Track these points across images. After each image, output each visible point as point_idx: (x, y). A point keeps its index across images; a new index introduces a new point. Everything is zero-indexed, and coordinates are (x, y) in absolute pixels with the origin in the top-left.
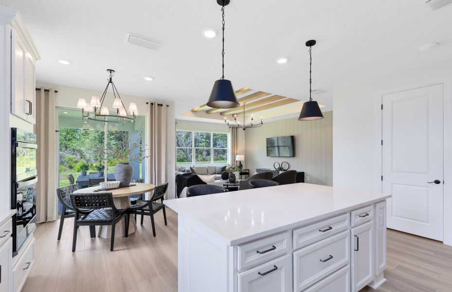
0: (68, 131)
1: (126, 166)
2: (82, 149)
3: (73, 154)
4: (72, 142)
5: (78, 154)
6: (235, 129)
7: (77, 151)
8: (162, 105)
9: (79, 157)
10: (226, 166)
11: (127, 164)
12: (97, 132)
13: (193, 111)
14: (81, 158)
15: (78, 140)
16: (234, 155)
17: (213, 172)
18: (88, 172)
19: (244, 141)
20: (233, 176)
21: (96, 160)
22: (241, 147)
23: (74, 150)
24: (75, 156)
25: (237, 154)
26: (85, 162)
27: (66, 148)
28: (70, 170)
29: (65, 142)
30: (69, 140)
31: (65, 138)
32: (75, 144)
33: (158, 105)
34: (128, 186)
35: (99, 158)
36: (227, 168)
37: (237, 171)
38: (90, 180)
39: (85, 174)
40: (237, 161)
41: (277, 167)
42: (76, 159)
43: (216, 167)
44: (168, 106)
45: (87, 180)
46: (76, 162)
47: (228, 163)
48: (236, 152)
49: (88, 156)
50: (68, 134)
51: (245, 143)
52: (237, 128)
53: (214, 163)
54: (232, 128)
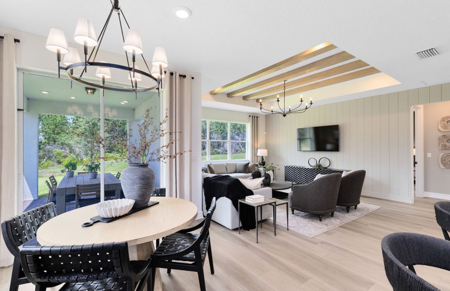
0: (57, 125)
1: (144, 169)
2: (71, 142)
3: (62, 149)
4: (60, 136)
5: (67, 149)
6: (255, 118)
7: (66, 145)
8: (184, 76)
9: (68, 151)
10: (249, 163)
11: (145, 166)
12: (88, 123)
13: (213, 93)
14: (71, 152)
15: (67, 133)
16: (255, 150)
17: (234, 170)
18: (76, 173)
19: (265, 133)
20: (268, 177)
21: (87, 155)
22: (261, 140)
23: (63, 144)
24: (63, 150)
25: (258, 148)
26: (74, 157)
27: (55, 141)
28: (59, 165)
29: (54, 135)
30: (58, 134)
31: (53, 131)
32: (63, 138)
33: (180, 75)
34: (147, 207)
35: (90, 153)
36: (250, 165)
38: (78, 186)
39: (71, 175)
41: (314, 164)
42: (65, 154)
43: (236, 164)
44: (193, 78)
45: (74, 186)
46: (65, 157)
48: (256, 146)
49: (77, 150)
50: (56, 127)
51: (266, 135)
52: (257, 117)
53: (231, 159)
54: (252, 117)
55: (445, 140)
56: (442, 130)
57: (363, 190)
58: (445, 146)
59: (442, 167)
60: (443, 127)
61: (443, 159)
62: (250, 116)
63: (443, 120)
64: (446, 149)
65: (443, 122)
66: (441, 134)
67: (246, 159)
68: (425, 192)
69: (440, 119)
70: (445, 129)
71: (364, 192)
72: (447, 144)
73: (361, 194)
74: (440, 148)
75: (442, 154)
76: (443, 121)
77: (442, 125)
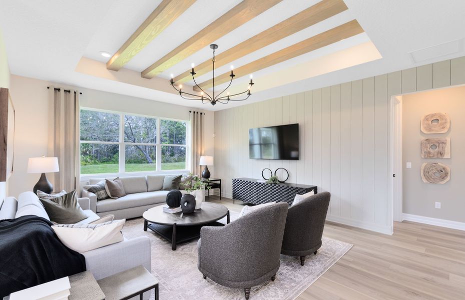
6: (198, 115)
10: (181, 176)
16: (196, 157)
17: (158, 186)
19: (214, 135)
20: (191, 200)
22: (208, 144)
25: (201, 155)
36: (182, 179)
37: (198, 188)
40: (201, 166)
41: (268, 176)
43: (163, 178)
47: (187, 169)
48: (199, 153)
51: (214, 138)
52: (201, 114)
53: (162, 169)
54: (194, 112)
55: (428, 146)
56: (426, 132)
57: (328, 214)
58: (429, 153)
59: (425, 181)
60: (426, 129)
61: (426, 171)
62: (190, 112)
63: (427, 118)
64: (430, 158)
65: (426, 122)
66: (423, 138)
67: (186, 169)
68: (405, 214)
69: (423, 118)
70: (430, 131)
71: (329, 217)
72: (432, 151)
73: (327, 219)
74: (423, 157)
75: (424, 164)
76: (427, 120)
77: (425, 126)
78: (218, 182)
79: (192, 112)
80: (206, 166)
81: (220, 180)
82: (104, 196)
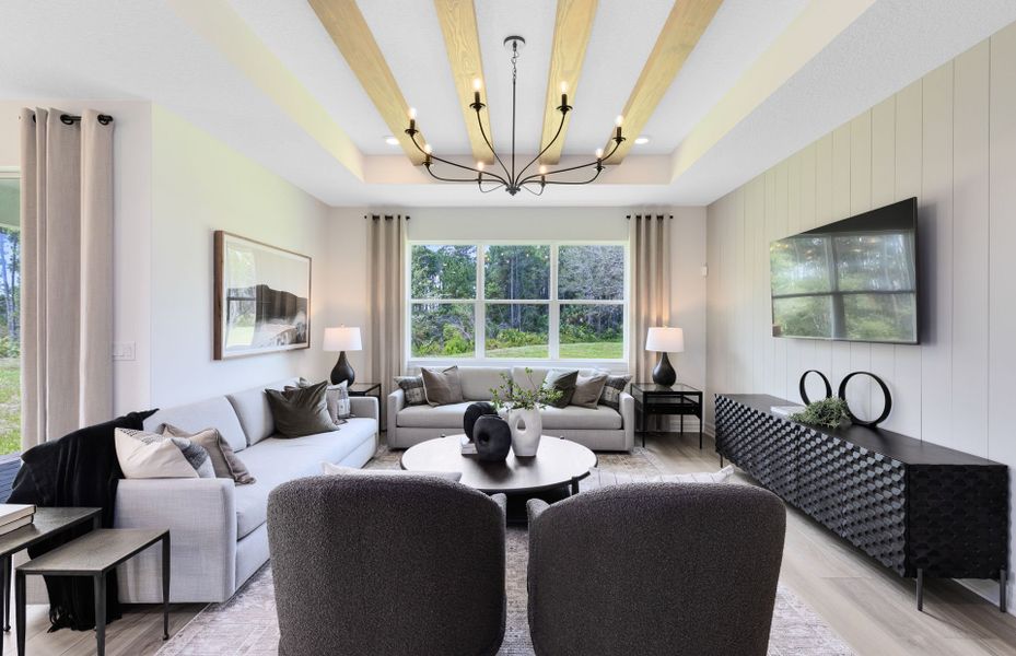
19: (705, 270)
40: (648, 353)
43: (546, 373)
51: (707, 277)
52: (660, 218)
53: (561, 356)
54: (639, 218)
62: (628, 217)
67: (624, 359)
78: (696, 399)
79: (633, 218)
80: (665, 354)
81: (700, 394)
82: (418, 399)
